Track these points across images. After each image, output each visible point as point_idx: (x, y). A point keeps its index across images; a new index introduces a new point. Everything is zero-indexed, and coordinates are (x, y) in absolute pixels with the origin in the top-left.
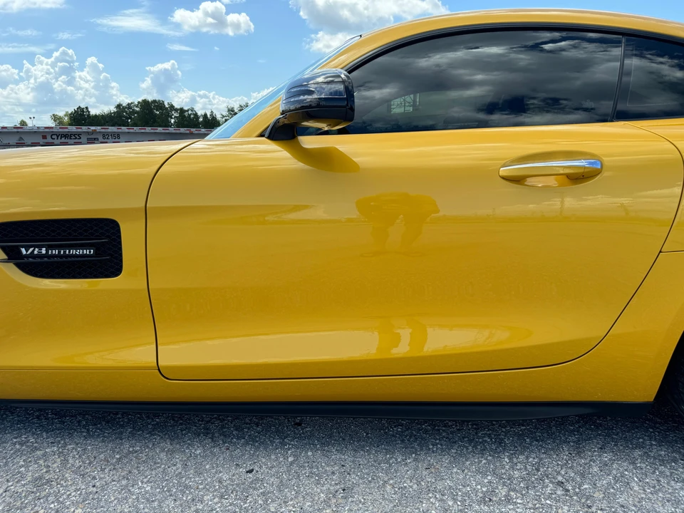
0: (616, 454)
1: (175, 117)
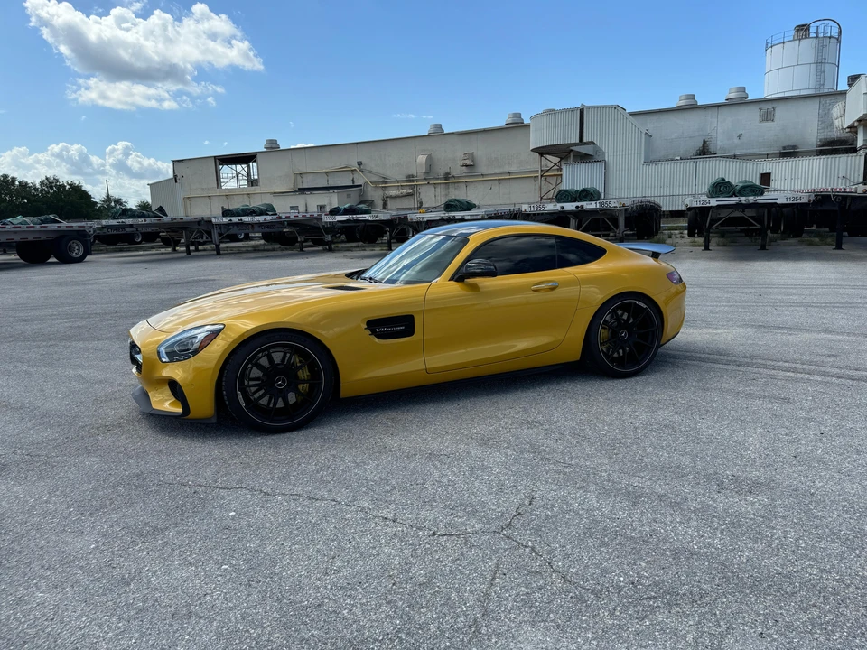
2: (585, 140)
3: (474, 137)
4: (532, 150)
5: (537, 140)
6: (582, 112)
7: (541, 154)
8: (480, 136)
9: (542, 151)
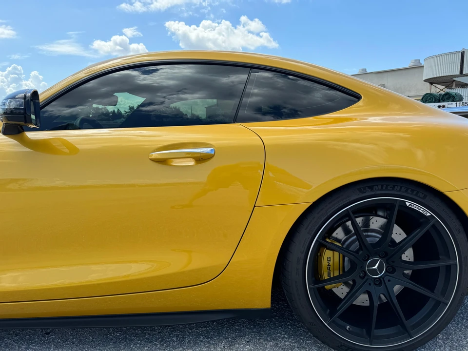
0: (256, 346)
1: (93, 113)
2: (464, 73)
3: (386, 74)
4: (425, 81)
5: (428, 74)
6: (463, 54)
7: (431, 84)
8: (389, 73)
9: (432, 81)
